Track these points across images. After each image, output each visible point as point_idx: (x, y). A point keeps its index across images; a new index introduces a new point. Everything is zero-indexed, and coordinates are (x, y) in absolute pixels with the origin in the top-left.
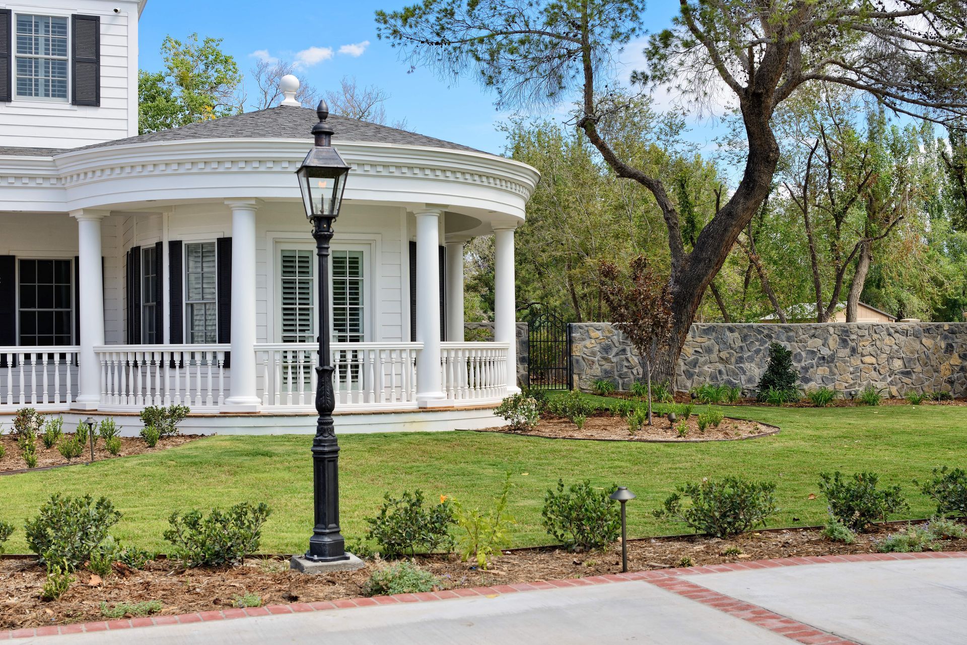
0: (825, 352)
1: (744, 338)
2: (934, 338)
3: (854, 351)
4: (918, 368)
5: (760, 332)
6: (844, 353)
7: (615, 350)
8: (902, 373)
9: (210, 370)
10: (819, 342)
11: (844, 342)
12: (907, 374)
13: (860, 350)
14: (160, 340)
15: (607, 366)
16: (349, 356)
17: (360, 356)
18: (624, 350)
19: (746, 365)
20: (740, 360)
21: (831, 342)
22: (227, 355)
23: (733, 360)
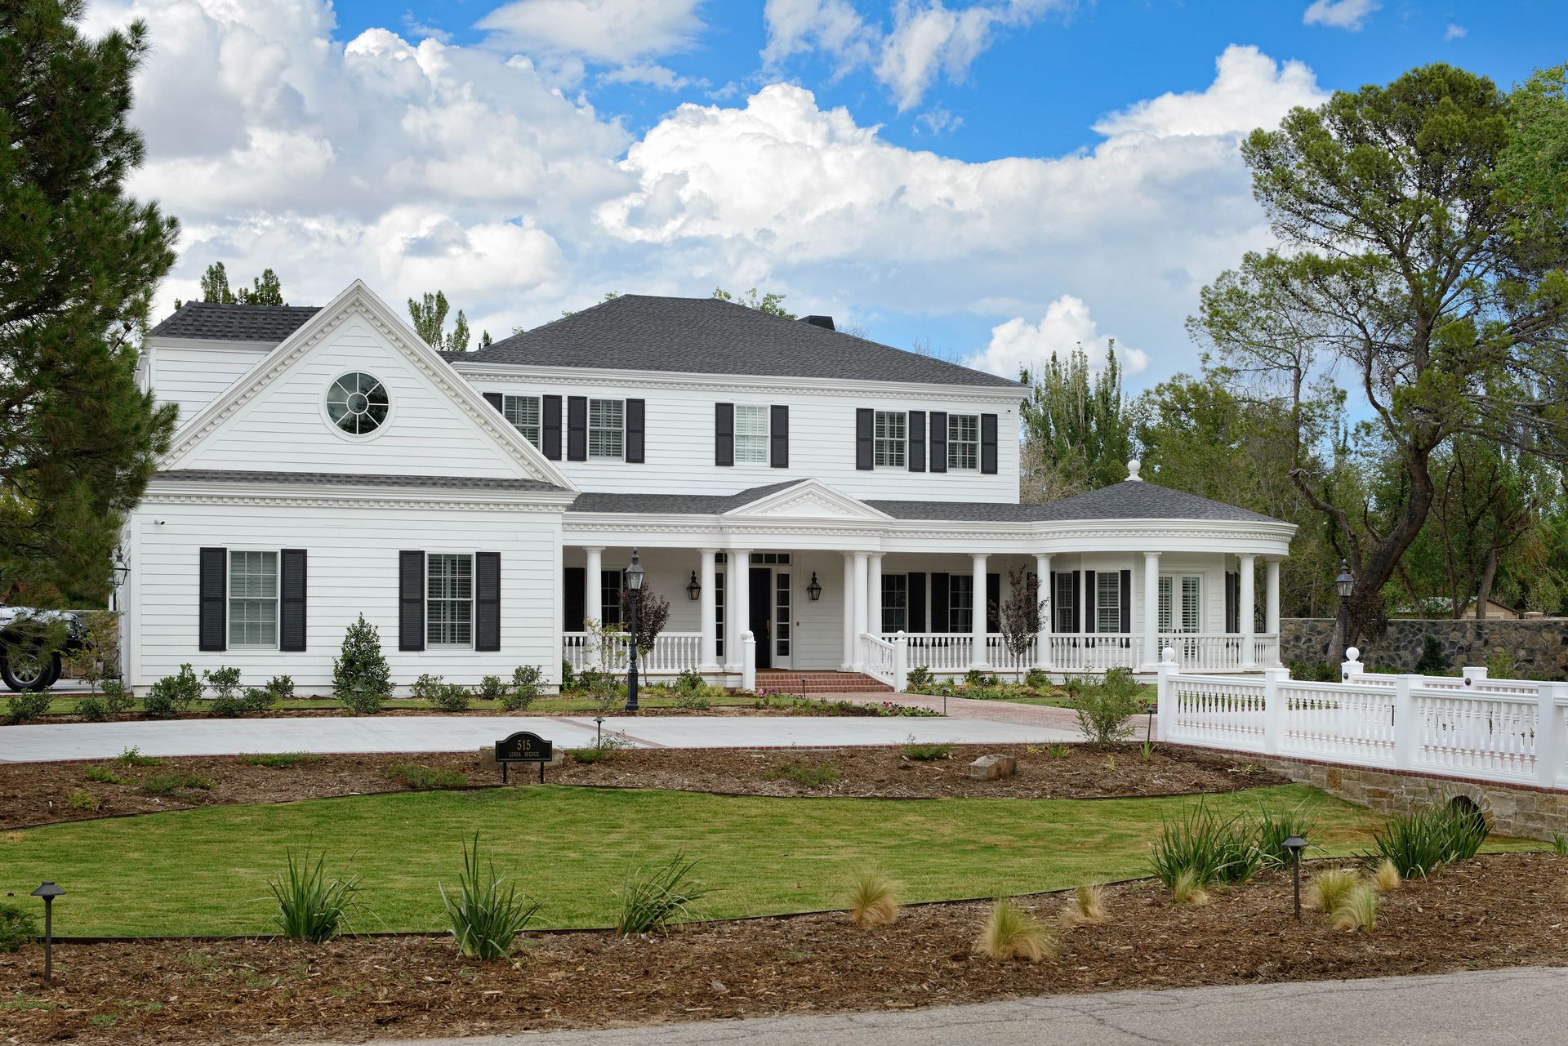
0: (1464, 643)
1: (1401, 631)
2: (1552, 632)
3: (1486, 643)
4: (1539, 657)
5: (1413, 627)
6: (1479, 643)
7: (1303, 640)
8: (1526, 661)
9: (1118, 648)
10: (1459, 634)
11: (1479, 636)
12: (1530, 661)
13: (1491, 641)
14: (1077, 630)
15: (1297, 652)
16: (1190, 641)
17: (1196, 641)
18: (1310, 640)
19: (1402, 653)
20: (1397, 648)
21: (1468, 635)
22: (1128, 639)
23: (1392, 648)
